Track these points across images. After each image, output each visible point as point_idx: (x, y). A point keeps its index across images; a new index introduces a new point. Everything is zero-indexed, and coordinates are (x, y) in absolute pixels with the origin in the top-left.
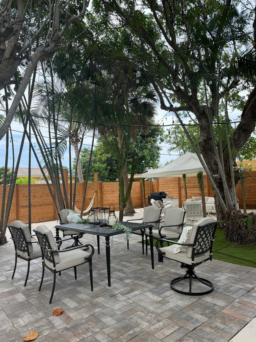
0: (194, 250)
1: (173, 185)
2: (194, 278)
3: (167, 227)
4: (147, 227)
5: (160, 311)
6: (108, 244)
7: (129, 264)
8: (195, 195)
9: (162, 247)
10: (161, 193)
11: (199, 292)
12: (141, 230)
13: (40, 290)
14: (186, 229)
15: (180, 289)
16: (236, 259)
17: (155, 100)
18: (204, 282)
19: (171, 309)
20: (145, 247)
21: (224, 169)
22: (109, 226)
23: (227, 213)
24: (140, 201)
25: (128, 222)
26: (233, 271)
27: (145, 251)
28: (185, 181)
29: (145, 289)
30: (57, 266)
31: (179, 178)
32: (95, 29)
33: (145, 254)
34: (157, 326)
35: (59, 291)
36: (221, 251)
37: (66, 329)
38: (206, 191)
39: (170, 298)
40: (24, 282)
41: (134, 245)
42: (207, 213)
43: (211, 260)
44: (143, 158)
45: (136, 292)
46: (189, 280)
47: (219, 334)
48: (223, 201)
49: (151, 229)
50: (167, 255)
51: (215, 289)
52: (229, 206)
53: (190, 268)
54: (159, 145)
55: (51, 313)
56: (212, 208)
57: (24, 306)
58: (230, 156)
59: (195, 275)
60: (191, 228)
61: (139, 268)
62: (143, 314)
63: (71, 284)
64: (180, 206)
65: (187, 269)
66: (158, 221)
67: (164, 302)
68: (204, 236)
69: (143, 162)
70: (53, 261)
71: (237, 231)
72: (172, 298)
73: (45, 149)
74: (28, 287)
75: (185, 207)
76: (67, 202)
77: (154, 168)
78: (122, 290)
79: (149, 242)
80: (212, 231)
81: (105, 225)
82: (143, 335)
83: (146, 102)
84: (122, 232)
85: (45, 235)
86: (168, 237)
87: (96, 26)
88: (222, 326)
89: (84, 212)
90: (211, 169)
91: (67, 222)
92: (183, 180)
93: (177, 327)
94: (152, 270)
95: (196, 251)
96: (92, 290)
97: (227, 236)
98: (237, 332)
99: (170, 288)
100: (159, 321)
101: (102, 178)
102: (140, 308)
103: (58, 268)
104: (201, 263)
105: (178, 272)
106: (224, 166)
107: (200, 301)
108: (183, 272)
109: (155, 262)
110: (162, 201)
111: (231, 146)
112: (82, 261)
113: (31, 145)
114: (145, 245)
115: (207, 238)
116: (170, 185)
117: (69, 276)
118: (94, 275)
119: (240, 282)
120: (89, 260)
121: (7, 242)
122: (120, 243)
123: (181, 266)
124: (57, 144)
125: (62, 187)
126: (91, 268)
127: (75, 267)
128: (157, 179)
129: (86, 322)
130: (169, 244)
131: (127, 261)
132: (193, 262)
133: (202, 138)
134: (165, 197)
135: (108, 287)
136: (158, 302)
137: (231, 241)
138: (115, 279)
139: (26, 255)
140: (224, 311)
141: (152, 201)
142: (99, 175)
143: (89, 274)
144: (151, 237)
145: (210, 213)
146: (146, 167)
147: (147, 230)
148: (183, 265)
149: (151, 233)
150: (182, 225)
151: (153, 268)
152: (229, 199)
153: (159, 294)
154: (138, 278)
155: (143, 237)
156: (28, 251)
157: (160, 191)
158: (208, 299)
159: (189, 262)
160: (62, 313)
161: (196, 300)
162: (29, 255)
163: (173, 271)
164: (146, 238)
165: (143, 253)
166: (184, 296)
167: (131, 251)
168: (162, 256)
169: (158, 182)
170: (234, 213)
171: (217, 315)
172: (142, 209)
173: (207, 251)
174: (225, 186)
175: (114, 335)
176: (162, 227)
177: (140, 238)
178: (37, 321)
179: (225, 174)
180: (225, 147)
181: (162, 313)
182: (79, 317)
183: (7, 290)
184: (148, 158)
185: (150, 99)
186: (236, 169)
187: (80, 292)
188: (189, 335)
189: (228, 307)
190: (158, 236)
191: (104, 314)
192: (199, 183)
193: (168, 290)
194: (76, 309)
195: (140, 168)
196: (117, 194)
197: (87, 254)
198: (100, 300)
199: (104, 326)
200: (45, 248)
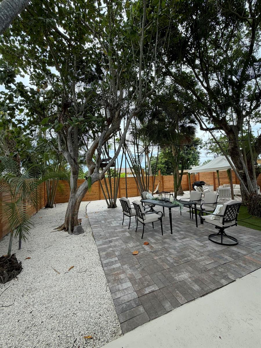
0: (224, 219)
1: (209, 177)
2: (224, 235)
3: (206, 204)
4: (193, 204)
5: (203, 251)
6: (170, 212)
7: (182, 224)
8: (225, 183)
9: (203, 215)
10: (201, 182)
11: (228, 243)
12: (189, 205)
13: (136, 232)
14: (219, 206)
15: (215, 241)
16: (256, 227)
17: (196, 124)
18: (231, 238)
19: (209, 251)
20: (191, 215)
21: (247, 167)
22: (170, 202)
23: (250, 196)
24: (187, 187)
25: (181, 200)
26: (253, 234)
27: (192, 217)
28: (218, 174)
29: (193, 238)
30: (144, 221)
31: (214, 173)
32: (157, 88)
33: (192, 219)
34: (201, 258)
35: (146, 234)
36: (245, 221)
37: (151, 252)
38: (234, 180)
39: (208, 244)
40: (128, 227)
41: (185, 213)
42: (235, 195)
43: (236, 226)
44: (188, 159)
45: (187, 239)
46: (221, 236)
47: (242, 269)
48: (246, 188)
49: (195, 205)
50: (206, 220)
51: (239, 243)
52: (251, 191)
53: (222, 230)
54: (199, 151)
55: (143, 243)
56: (238, 192)
57: (129, 239)
58: (252, 158)
59: (225, 233)
60: (222, 206)
61: (188, 226)
62: (192, 251)
63: (151, 231)
64: (215, 190)
65: (219, 230)
66: (200, 200)
67: (204, 246)
68: (231, 211)
69: (189, 162)
70: (142, 218)
71: (257, 208)
72: (210, 245)
73: (132, 159)
74: (130, 230)
75: (218, 191)
76: (144, 187)
77: (196, 166)
78: (179, 237)
79: (194, 212)
80: (237, 208)
81: (168, 201)
82: (193, 262)
83: (190, 126)
84: (178, 206)
85: (138, 205)
86: (206, 210)
87: (158, 86)
88: (244, 265)
89: (154, 192)
90: (237, 167)
91: (147, 199)
92: (217, 173)
93: (213, 261)
94: (196, 228)
95: (225, 220)
96: (162, 235)
97: (249, 211)
98: (254, 270)
99: (208, 239)
100: (202, 256)
101: (163, 173)
102: (190, 248)
103: (145, 222)
104: (229, 227)
105: (213, 230)
106: (248, 165)
107: (228, 249)
108: (217, 231)
109: (198, 224)
110: (202, 187)
111: (253, 151)
112: (157, 219)
113: (126, 158)
114: (191, 214)
115: (233, 212)
116: (208, 177)
117: (150, 227)
118: (163, 227)
119: (258, 241)
120: (160, 219)
121: (117, 207)
122: (176, 211)
123: (215, 227)
124: (138, 156)
125: (141, 178)
126: (161, 223)
127: (153, 222)
128: (199, 173)
129: (161, 250)
130: (207, 214)
131: (180, 222)
132: (223, 226)
133: (230, 146)
134: (204, 184)
135: (171, 234)
136: (200, 246)
137: (252, 215)
138: (174, 231)
139: (128, 214)
140: (246, 257)
141: (195, 187)
142: (161, 171)
143: (160, 226)
144: (196, 210)
145: (237, 195)
146: (190, 165)
147: (193, 206)
148: (217, 227)
149: (195, 207)
150: (216, 203)
151: (197, 227)
152: (251, 187)
153: (201, 242)
154: (188, 232)
155: (190, 209)
156: (129, 212)
157: (201, 180)
158: (234, 249)
159: (221, 226)
160: (148, 244)
161: (225, 248)
162: (130, 214)
163: (210, 230)
164: (192, 210)
165: (191, 218)
166: (218, 245)
167: (183, 216)
168: (202, 221)
169: (199, 175)
170: (255, 196)
171: (240, 258)
172: (189, 192)
173: (233, 220)
174: (248, 178)
175: (177, 259)
176: (202, 204)
177: (188, 209)
178: (137, 246)
179: (248, 170)
180: (248, 153)
181: (203, 252)
182: (157, 247)
183: (121, 230)
184: (192, 159)
185: (192, 124)
186: (257, 167)
187: (156, 235)
188: (221, 266)
189: (248, 255)
190: (200, 209)
191: (170, 248)
192: (228, 175)
193: (207, 240)
194: (155, 243)
195: (187, 166)
196: (172, 182)
197: (159, 216)
198: (167, 240)
199: (170, 254)
200: (138, 212)
